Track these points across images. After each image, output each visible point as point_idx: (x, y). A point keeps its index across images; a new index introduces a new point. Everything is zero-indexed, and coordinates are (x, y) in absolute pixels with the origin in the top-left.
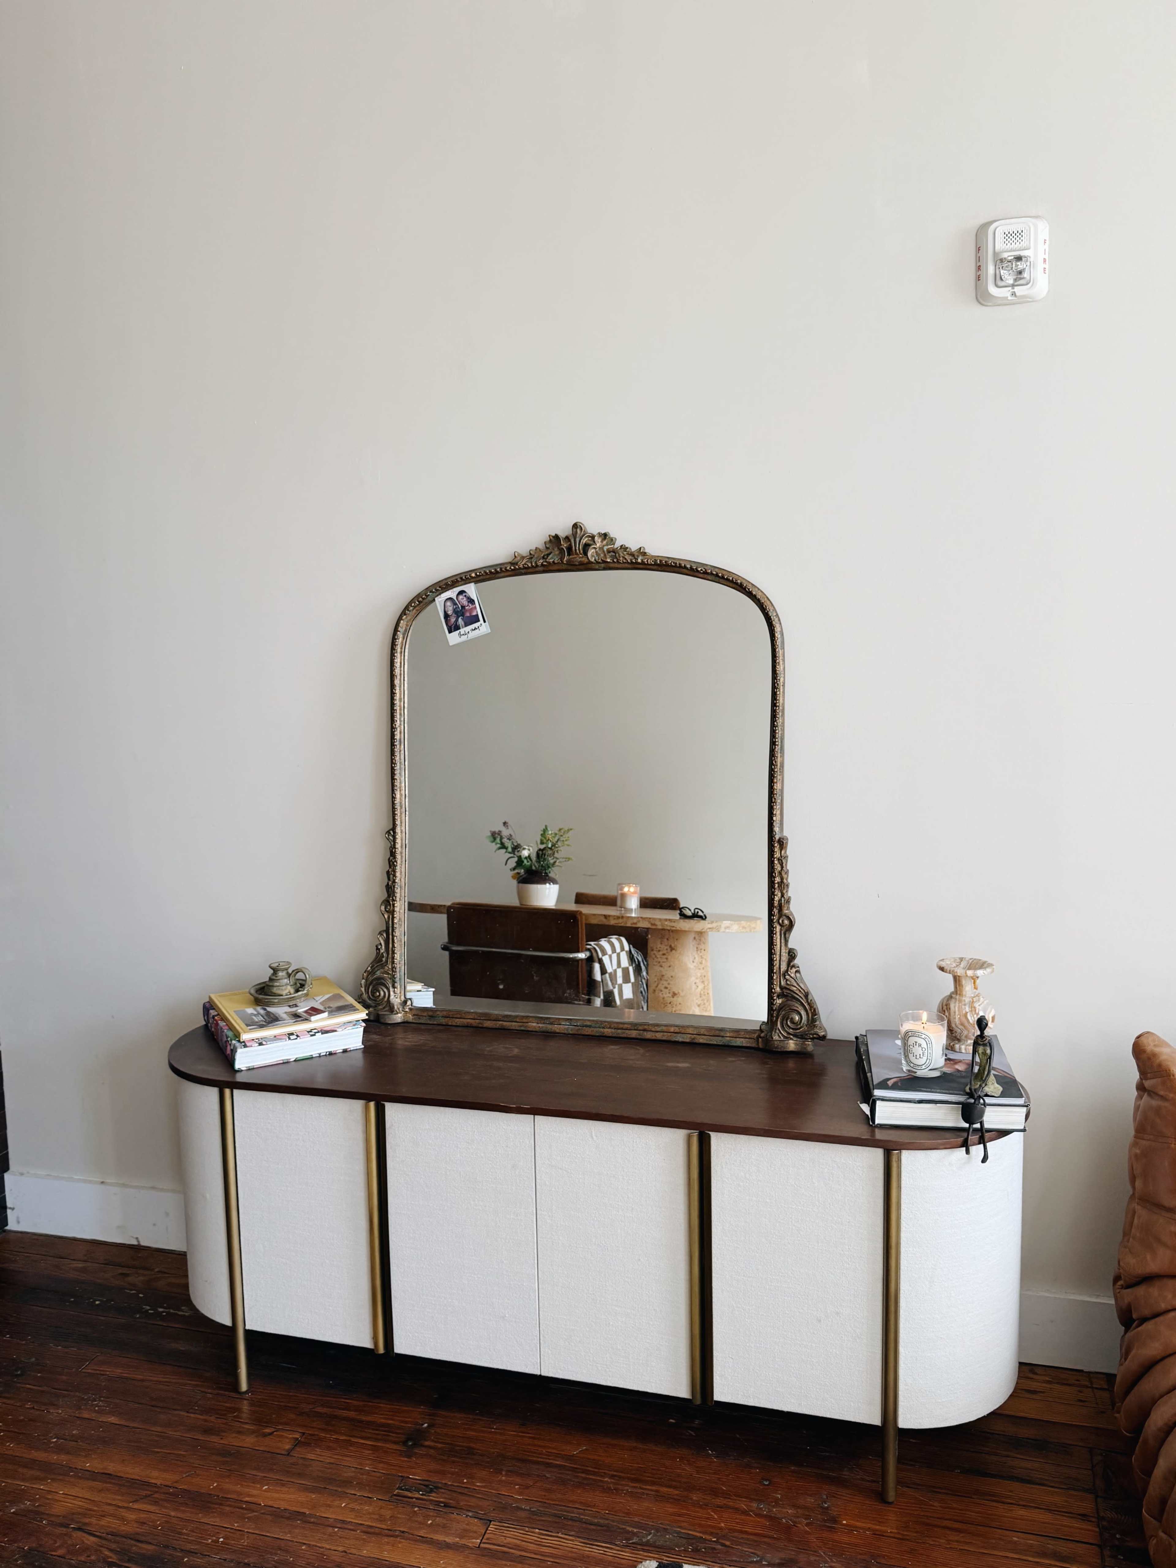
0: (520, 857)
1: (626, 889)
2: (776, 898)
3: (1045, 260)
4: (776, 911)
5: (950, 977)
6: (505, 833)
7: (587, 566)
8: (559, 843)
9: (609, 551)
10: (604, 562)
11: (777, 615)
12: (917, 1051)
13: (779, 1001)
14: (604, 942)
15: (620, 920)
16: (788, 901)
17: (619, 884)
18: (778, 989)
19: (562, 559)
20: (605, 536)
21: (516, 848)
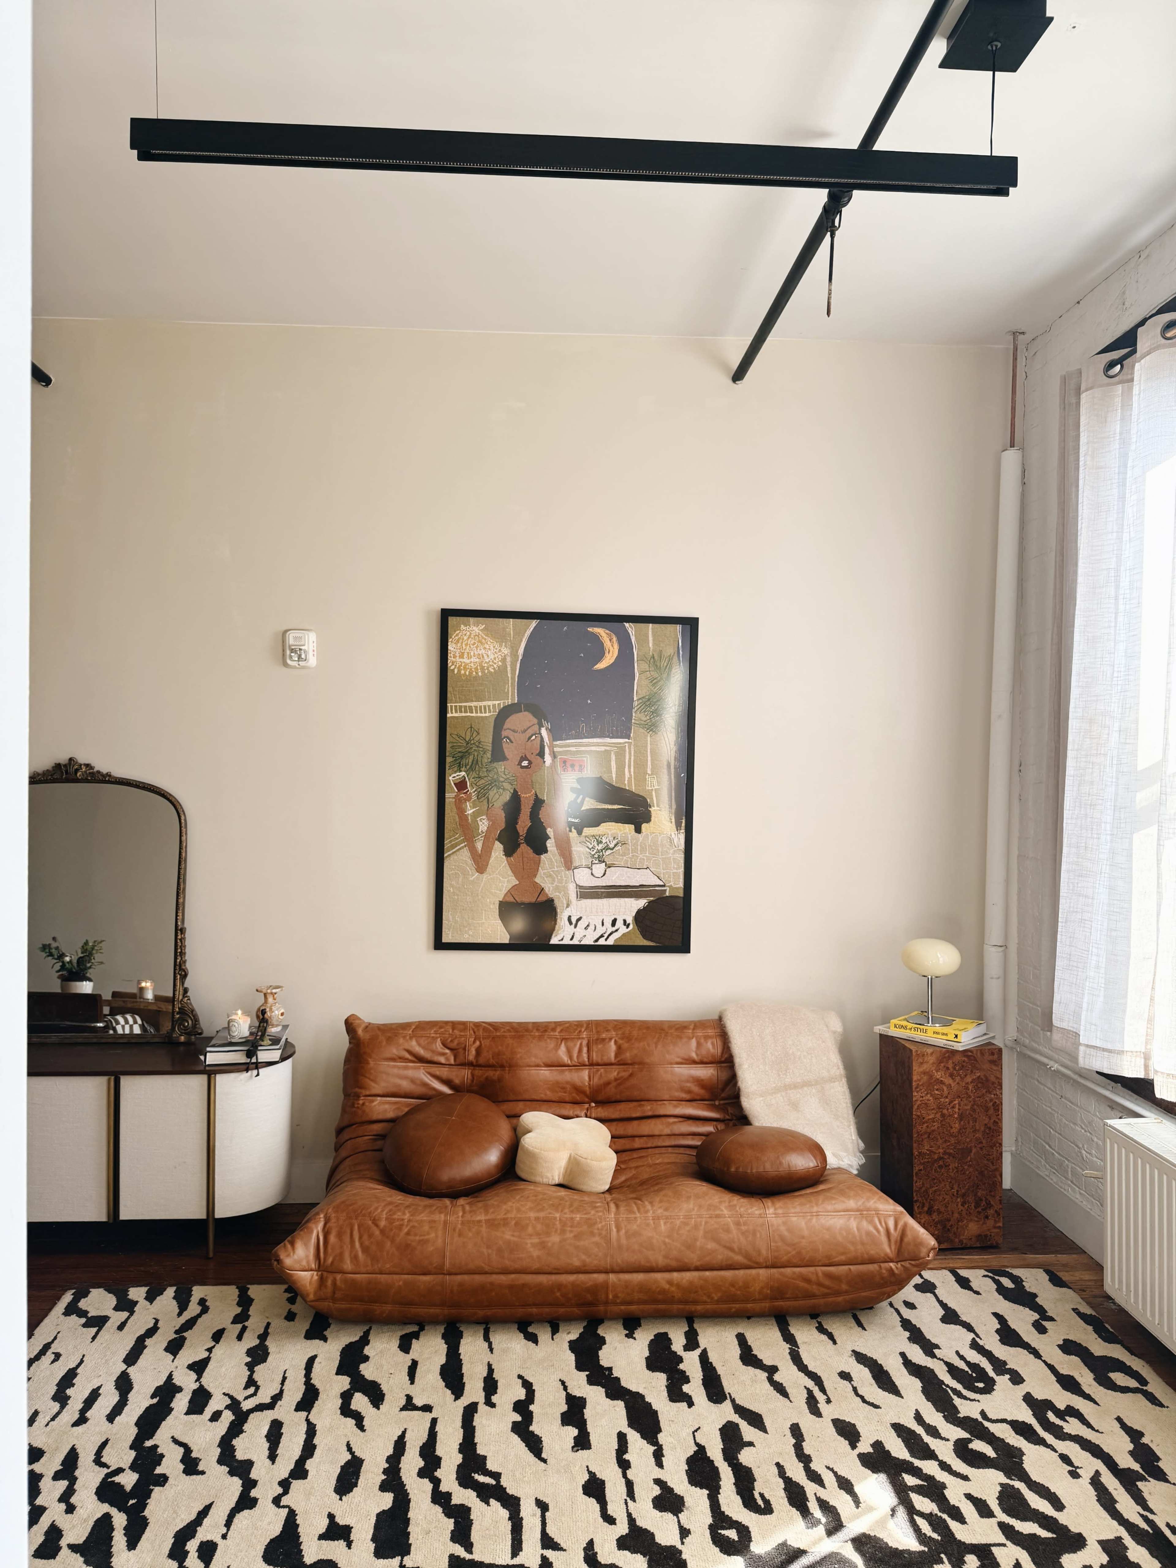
0: (63, 962)
1: (143, 984)
2: (178, 961)
3: (314, 651)
4: (178, 967)
5: (262, 995)
6: (54, 945)
7: (77, 781)
8: (94, 952)
9: (90, 773)
10: (87, 779)
11: (183, 811)
12: (234, 1029)
13: (178, 1016)
14: (120, 1018)
15: (135, 1004)
16: (185, 962)
17: (139, 981)
18: (177, 1010)
19: (62, 776)
20: (87, 765)
21: (61, 956)
